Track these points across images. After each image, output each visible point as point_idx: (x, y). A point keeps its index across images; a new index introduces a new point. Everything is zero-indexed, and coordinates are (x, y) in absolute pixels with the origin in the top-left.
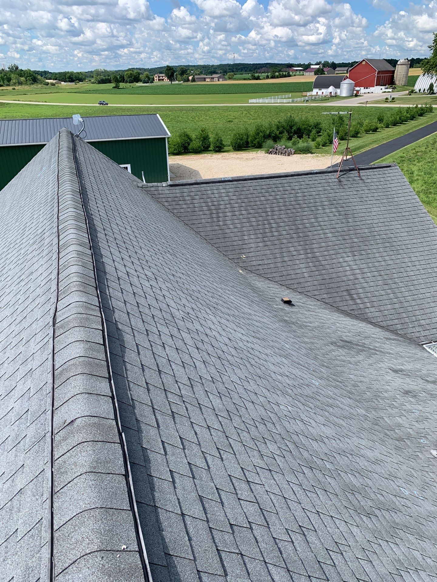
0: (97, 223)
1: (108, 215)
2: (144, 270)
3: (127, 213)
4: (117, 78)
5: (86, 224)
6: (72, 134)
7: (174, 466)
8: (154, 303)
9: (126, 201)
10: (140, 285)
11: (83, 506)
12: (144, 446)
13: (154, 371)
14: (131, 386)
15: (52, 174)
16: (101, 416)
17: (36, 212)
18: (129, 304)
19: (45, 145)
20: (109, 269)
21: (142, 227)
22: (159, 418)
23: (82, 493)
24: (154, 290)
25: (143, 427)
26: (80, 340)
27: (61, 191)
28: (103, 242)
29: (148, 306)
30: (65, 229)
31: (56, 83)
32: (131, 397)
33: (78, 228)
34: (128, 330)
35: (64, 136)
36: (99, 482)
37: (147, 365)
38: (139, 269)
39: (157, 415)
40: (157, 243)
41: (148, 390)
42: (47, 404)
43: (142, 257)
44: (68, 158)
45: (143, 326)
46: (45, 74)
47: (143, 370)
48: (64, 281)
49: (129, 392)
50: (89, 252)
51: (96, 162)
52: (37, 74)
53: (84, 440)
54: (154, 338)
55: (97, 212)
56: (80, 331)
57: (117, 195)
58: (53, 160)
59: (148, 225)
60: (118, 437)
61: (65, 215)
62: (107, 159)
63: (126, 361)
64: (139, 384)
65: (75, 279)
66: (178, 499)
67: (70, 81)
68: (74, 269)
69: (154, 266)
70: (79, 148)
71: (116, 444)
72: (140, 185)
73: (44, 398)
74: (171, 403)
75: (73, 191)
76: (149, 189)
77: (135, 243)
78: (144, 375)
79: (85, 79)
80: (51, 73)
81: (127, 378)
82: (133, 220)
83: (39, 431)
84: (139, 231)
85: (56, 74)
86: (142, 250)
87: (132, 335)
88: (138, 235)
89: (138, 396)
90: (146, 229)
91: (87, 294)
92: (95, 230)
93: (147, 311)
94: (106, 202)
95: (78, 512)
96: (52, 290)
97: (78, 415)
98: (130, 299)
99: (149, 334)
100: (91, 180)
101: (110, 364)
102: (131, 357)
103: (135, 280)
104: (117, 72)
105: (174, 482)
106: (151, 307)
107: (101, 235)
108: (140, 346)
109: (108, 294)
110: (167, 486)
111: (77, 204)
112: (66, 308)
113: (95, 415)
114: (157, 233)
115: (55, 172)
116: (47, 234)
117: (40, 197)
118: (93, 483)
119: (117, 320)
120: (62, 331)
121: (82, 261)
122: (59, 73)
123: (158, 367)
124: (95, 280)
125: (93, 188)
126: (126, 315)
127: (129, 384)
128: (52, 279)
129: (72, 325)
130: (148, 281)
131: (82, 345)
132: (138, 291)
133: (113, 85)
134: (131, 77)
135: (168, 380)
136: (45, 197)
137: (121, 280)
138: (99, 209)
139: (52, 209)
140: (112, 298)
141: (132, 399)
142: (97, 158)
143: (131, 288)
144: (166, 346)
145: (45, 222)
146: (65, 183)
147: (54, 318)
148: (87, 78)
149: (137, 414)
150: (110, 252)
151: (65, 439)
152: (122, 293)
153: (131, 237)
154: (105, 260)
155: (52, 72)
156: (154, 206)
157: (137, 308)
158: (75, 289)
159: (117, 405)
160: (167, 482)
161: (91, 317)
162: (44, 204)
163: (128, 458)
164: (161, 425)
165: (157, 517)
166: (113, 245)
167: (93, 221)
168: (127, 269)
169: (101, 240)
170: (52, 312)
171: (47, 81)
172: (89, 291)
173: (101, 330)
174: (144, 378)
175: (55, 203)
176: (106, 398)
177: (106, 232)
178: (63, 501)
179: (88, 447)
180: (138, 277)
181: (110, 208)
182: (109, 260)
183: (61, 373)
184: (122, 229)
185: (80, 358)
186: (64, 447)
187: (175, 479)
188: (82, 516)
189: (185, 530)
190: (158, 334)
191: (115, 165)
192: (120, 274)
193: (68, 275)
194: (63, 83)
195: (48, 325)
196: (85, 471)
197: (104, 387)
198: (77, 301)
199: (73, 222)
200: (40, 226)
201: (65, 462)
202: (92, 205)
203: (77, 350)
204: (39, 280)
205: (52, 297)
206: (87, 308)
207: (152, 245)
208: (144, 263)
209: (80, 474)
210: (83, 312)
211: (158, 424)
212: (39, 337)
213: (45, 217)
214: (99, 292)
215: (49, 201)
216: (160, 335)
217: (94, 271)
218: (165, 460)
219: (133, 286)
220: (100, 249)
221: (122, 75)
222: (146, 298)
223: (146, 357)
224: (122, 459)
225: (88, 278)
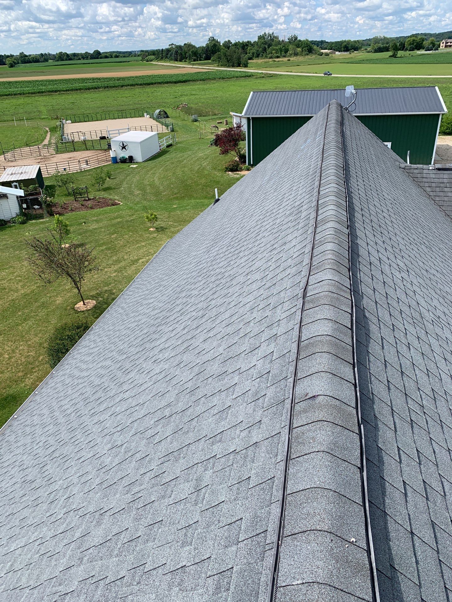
0: (356, 202)
1: (367, 195)
2: (397, 259)
3: (386, 195)
4: (396, 46)
5: (346, 202)
6: (342, 107)
7: (408, 479)
8: (403, 297)
9: (386, 182)
10: (391, 275)
11: (318, 483)
12: (380, 446)
13: (396, 370)
14: (372, 379)
15: (317, 147)
16: (343, 400)
17: (296, 184)
18: (378, 293)
19: (312, 117)
20: (362, 252)
21: (400, 212)
22: (397, 421)
23: (318, 469)
24: (405, 282)
25: (380, 425)
26: (329, 318)
27: (324, 165)
28: (360, 222)
29: (397, 299)
30: (325, 204)
31: (331, 53)
32: (372, 391)
33: (338, 205)
34: (375, 320)
35: (334, 108)
36: (335, 466)
37: (390, 362)
38: (392, 257)
39: (395, 417)
40: (413, 232)
41: (389, 389)
42: (289, 372)
43: (396, 245)
44: (336, 131)
45: (390, 320)
46: (322, 44)
47: (386, 367)
48: (318, 256)
49: (370, 385)
50: (347, 231)
51: (361, 138)
52: (314, 44)
53: (324, 419)
54: (400, 335)
55: (357, 190)
56: (329, 309)
57: (377, 174)
58: (318, 133)
59: (405, 211)
60: (357, 427)
61: (327, 190)
62: (372, 134)
63: (370, 351)
64: (380, 379)
65: (330, 256)
66: (409, 515)
67: (344, 51)
68: (330, 246)
69: (407, 256)
70: (346, 122)
71: (355, 434)
72: (403, 166)
73: (286, 365)
74: (411, 411)
75: (337, 166)
76: (412, 171)
77: (390, 228)
78: (386, 372)
79: (361, 48)
80: (327, 42)
81: (369, 369)
82: (391, 204)
83: (278, 394)
84: (396, 216)
85: (332, 43)
86: (397, 237)
87: (379, 326)
88: (394, 220)
89: (379, 392)
90: (403, 214)
91: (340, 274)
92: (354, 209)
93: (395, 304)
94: (366, 181)
95: (312, 486)
96: (304, 264)
97: (321, 393)
98: (379, 287)
99: (395, 330)
100: (354, 156)
101: (355, 351)
102: (375, 349)
103: (386, 269)
104: (397, 38)
105: (406, 495)
106: (399, 300)
107: (358, 215)
108: (384, 340)
109: (359, 277)
110: (398, 496)
111: (340, 180)
112: (318, 284)
113: (337, 398)
114: (414, 221)
115: (320, 145)
116: (305, 207)
117: (301, 169)
118: (329, 464)
119: (365, 307)
120: (312, 306)
121: (338, 239)
122: (336, 42)
123: (401, 368)
124: (349, 261)
125: (356, 165)
126: (374, 304)
127: (370, 376)
128: (306, 253)
129: (322, 302)
130: (400, 272)
131: (330, 324)
132: (389, 281)
133: (390, 53)
134: (413, 44)
135: (410, 385)
136: (307, 170)
137: (372, 265)
138: (359, 187)
139: (313, 183)
140: (362, 283)
141: (372, 393)
142: (363, 133)
143: (381, 276)
144: (411, 347)
145: (304, 195)
146: (330, 157)
147: (304, 291)
148: (363, 47)
149: (376, 410)
150: (365, 234)
151: (305, 411)
152: (372, 279)
153: (387, 221)
154: (359, 241)
155: (329, 41)
156: (414, 191)
157: (385, 299)
158: (329, 267)
159: (358, 394)
160: (399, 491)
161: (342, 298)
162: (304, 177)
163: (364, 452)
164: (398, 430)
165: (386, 523)
166: (369, 228)
167: (352, 199)
168: (380, 254)
169: (357, 220)
170: (302, 285)
171: (322, 51)
172: (342, 271)
173: (350, 314)
174: (385, 375)
175: (317, 176)
176: (349, 384)
177: (363, 212)
178: (298, 470)
179: (328, 428)
180: (390, 266)
181: (370, 187)
182: (363, 242)
183: (307, 346)
184: (379, 211)
185: (327, 336)
186: (304, 419)
187: (408, 492)
188: (316, 492)
189: (412, 550)
190: (405, 332)
191: (379, 141)
192: (372, 259)
193: (323, 251)
194: (337, 53)
195: (297, 297)
196: (322, 449)
197: (348, 372)
198: (330, 278)
199: (334, 198)
200: (298, 199)
201: (303, 433)
202: (353, 182)
203: (325, 328)
204: (291, 252)
205: (303, 270)
206: (338, 288)
207: (408, 233)
208: (397, 251)
209: (317, 450)
210: (334, 291)
211: (395, 427)
212: (286, 306)
213: (304, 190)
214: (351, 274)
215: (310, 173)
216: (406, 334)
217: (349, 251)
218: (399, 468)
219: (384, 274)
220: (356, 229)
221: (403, 42)
222: (396, 291)
223: (390, 353)
224: (359, 451)
225: (342, 257)
